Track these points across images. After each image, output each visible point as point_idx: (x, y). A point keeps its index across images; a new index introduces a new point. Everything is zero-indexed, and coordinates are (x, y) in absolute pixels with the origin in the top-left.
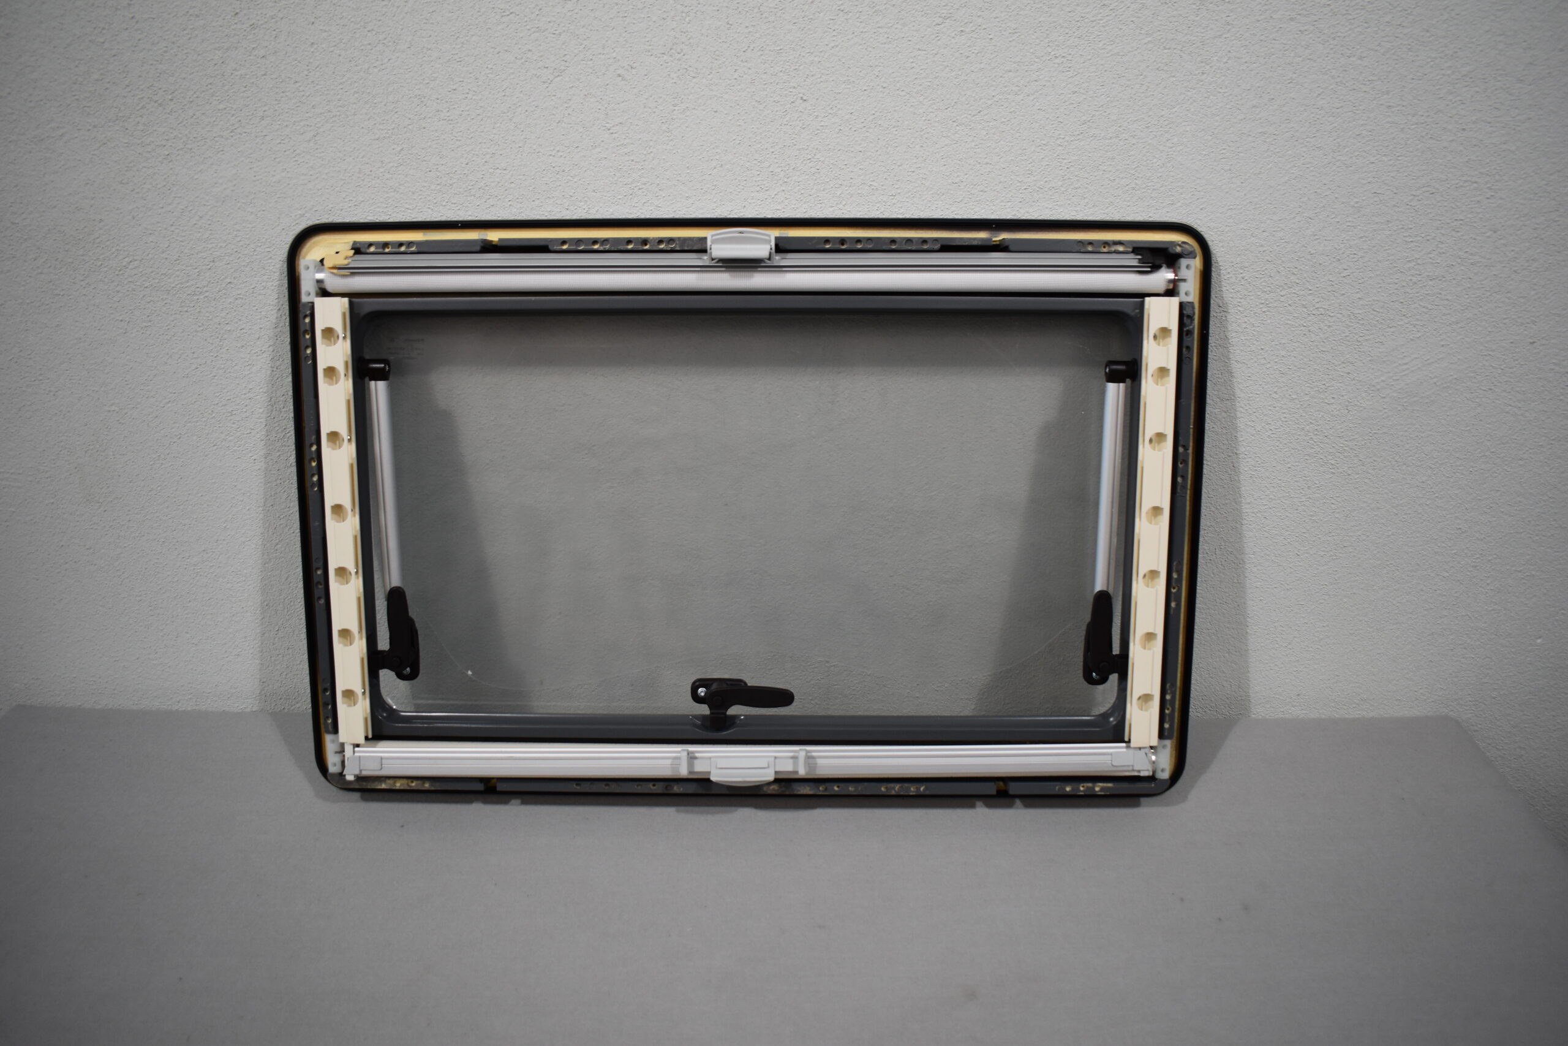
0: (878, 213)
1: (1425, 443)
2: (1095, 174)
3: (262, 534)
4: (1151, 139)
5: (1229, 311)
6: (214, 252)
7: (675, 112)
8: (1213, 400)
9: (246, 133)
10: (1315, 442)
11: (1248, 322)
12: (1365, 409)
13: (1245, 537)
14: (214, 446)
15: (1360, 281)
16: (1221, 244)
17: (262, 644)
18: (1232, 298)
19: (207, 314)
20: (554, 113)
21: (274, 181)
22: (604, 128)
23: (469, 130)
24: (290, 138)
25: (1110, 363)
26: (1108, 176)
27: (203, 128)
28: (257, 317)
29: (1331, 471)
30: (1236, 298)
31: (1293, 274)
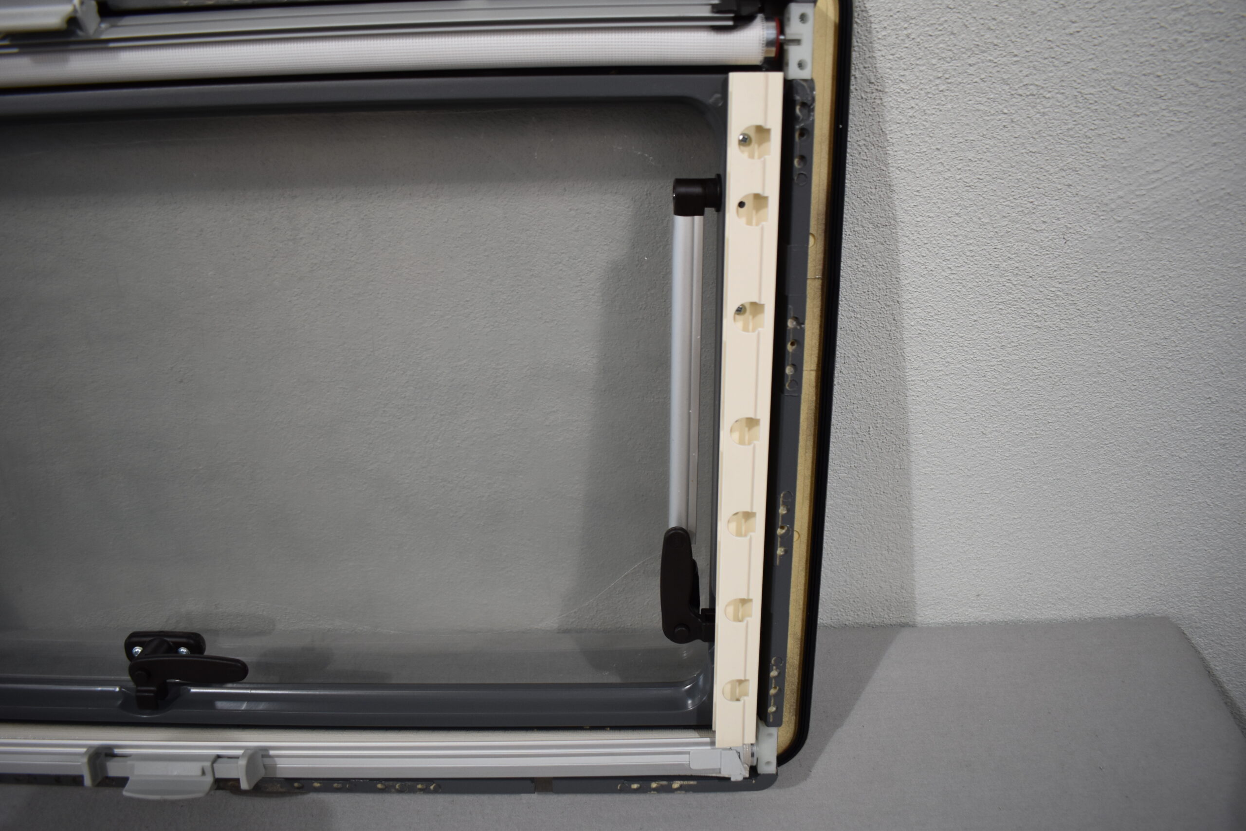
1: (1174, 286)
5: (887, 90)
10: (1015, 285)
11: (917, 107)
12: (1090, 237)
15: (1096, 42)
18: (891, 68)
25: (679, 182)
29: (1036, 324)
30: (897, 69)
31: (989, 29)
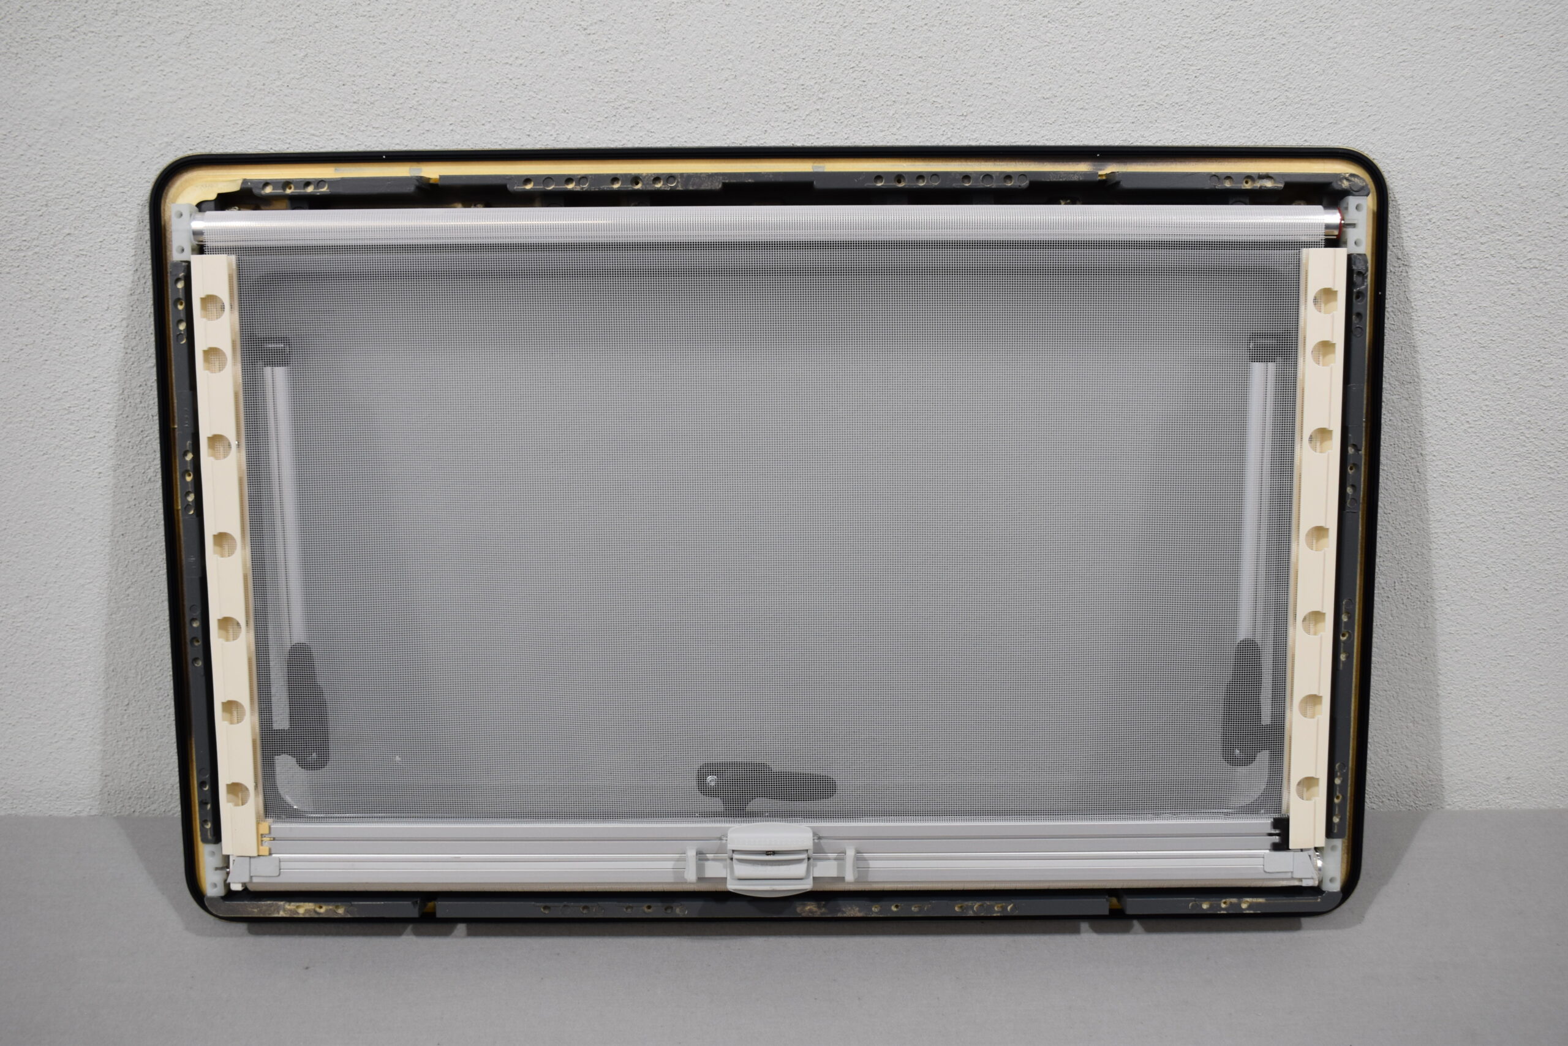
0: (944, 138)
2: (1233, 85)
3: (107, 573)
4: (1307, 38)
5: (1412, 265)
6: (48, 192)
7: (673, 6)
8: (1390, 384)
9: (93, 32)
10: (1528, 438)
11: (1437, 279)
13: (1435, 566)
14: (44, 454)
16: (1401, 176)
17: (105, 723)
18: (1415, 247)
19: (37, 277)
20: (511, 7)
21: (131, 96)
22: (578, 27)
23: (396, 29)
24: (154, 40)
25: (1254, 336)
26: (1249, 87)
27: (34, 26)
28: (105, 281)
29: (1549, 476)
30: (1420, 247)
31: (1497, 214)
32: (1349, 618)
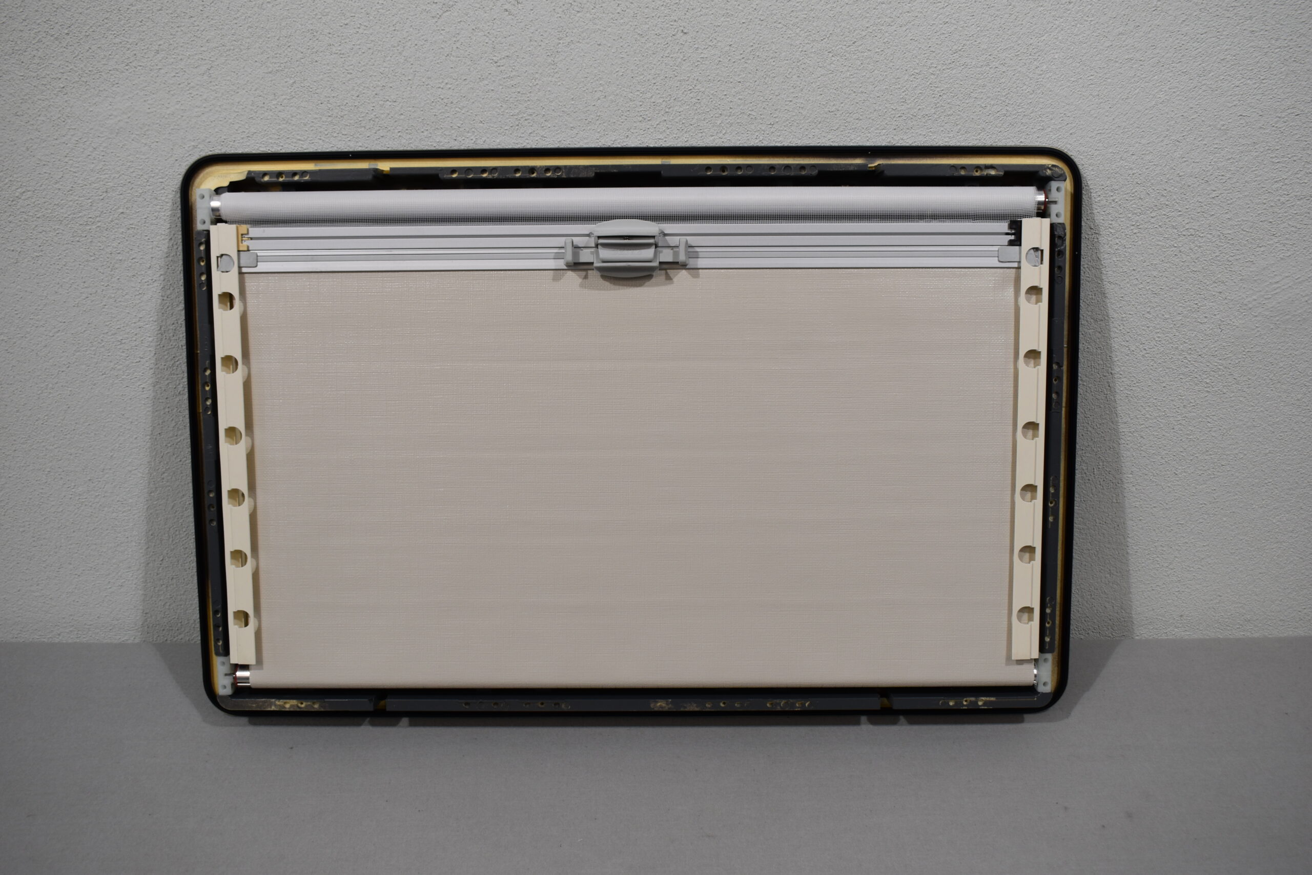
0: (757, 141)
1: (1299, 361)
2: (967, 101)
3: (148, 462)
4: (1021, 67)
5: (1101, 233)
6: (108, 182)
7: (560, 45)
8: (1087, 321)
9: (141, 66)
10: (1190, 361)
11: (1120, 244)
12: (1237, 327)
13: (1123, 457)
14: (103, 374)
15: (1229, 202)
16: (1091, 168)
17: (146, 574)
18: (1103, 220)
19: (99, 244)
20: (442, 46)
21: (168, 113)
22: (491, 61)
23: (360, 63)
24: (185, 71)
26: (979, 103)
27: (99, 62)
28: (148, 247)
29: (1206, 389)
30: (1107, 220)
31: (1163, 195)
32: (1055, 490)
